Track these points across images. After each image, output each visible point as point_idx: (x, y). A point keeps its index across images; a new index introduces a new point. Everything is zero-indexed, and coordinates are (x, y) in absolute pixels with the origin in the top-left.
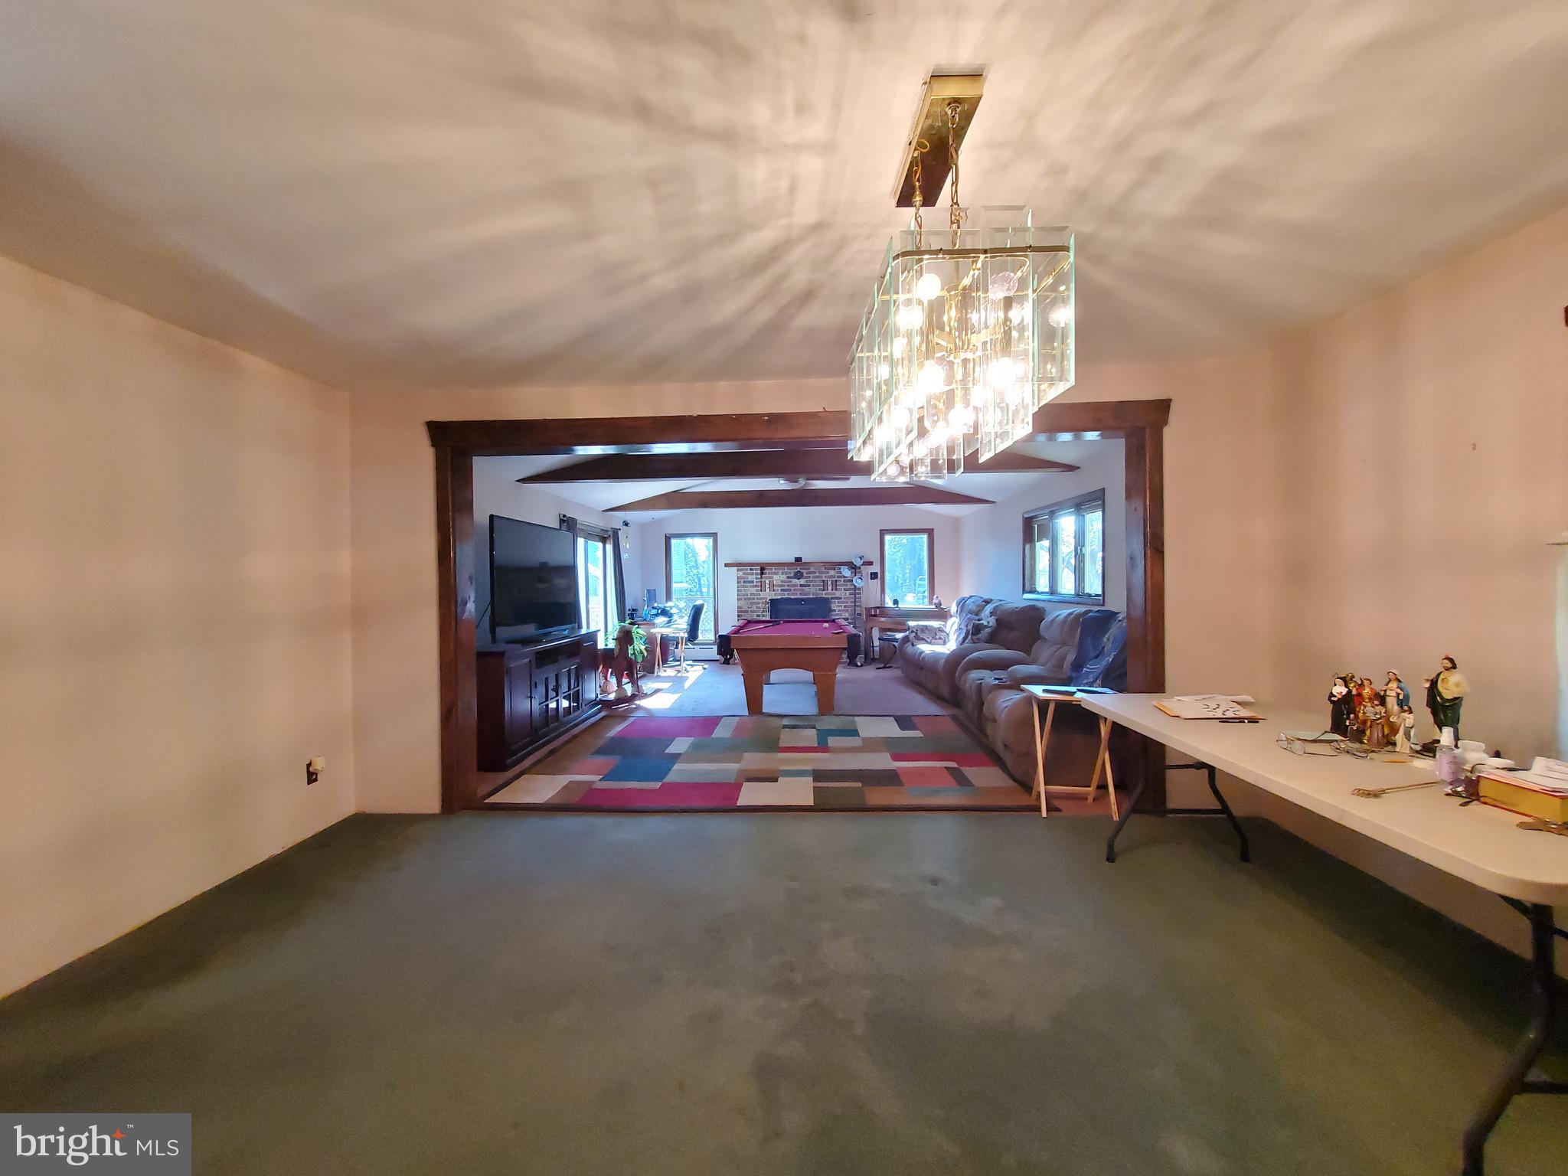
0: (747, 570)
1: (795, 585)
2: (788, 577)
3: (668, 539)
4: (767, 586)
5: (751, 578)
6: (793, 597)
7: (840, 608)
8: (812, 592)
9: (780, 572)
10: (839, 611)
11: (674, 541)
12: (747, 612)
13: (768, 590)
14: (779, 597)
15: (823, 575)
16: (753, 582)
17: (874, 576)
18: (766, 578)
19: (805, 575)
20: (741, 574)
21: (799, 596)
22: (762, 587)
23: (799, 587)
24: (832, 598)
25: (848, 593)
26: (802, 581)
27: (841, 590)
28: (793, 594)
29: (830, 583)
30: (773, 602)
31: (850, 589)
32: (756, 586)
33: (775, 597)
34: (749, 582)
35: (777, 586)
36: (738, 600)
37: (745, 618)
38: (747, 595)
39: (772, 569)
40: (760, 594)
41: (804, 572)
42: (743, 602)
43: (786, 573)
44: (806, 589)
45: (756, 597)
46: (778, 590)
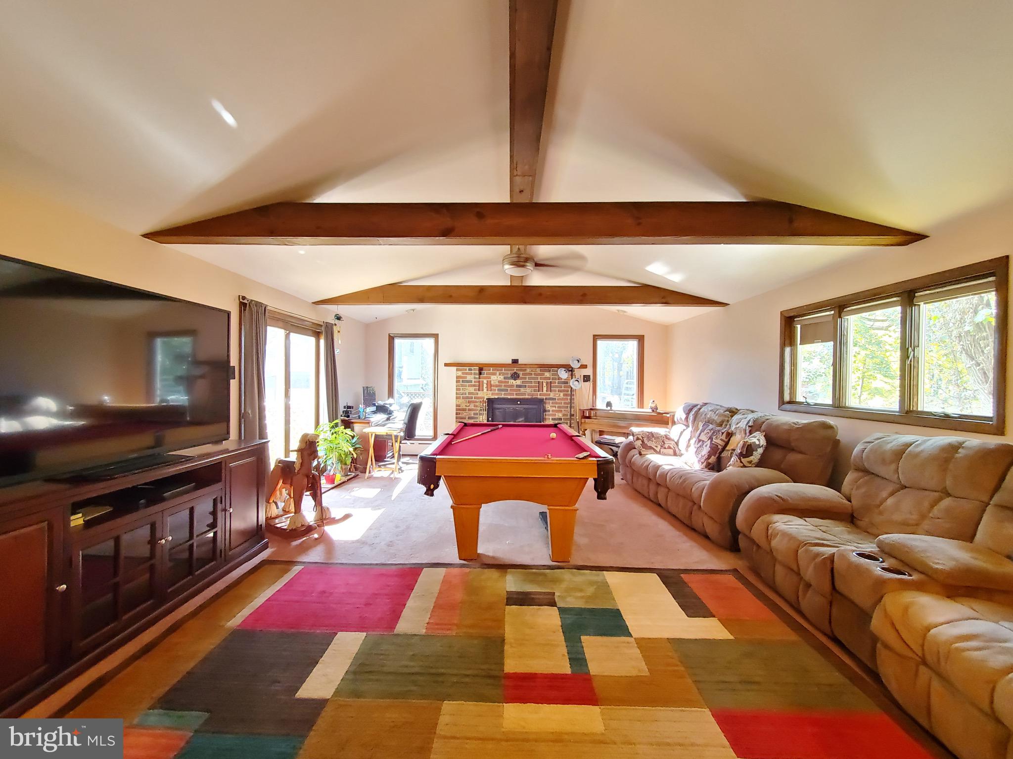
0: (466, 370)
1: (512, 386)
2: (505, 378)
3: (391, 339)
4: (485, 386)
5: (469, 378)
6: (509, 397)
7: (554, 409)
8: (527, 393)
9: (498, 373)
10: (553, 411)
11: (397, 342)
12: (464, 410)
13: (485, 390)
14: (496, 397)
15: (539, 377)
16: (471, 382)
17: (586, 379)
18: (485, 378)
19: (521, 376)
20: (460, 373)
21: (515, 397)
22: (480, 388)
23: (515, 388)
24: (546, 399)
25: (562, 394)
26: (518, 382)
27: (555, 391)
28: (510, 394)
29: (545, 384)
30: (490, 401)
31: (564, 391)
32: (474, 386)
33: (492, 397)
34: (468, 382)
35: (494, 386)
36: (457, 398)
37: (463, 416)
38: (466, 394)
39: (490, 370)
40: (477, 394)
41: (521, 373)
42: (461, 401)
43: (503, 374)
44: (522, 390)
45: (473, 396)
46: (495, 390)
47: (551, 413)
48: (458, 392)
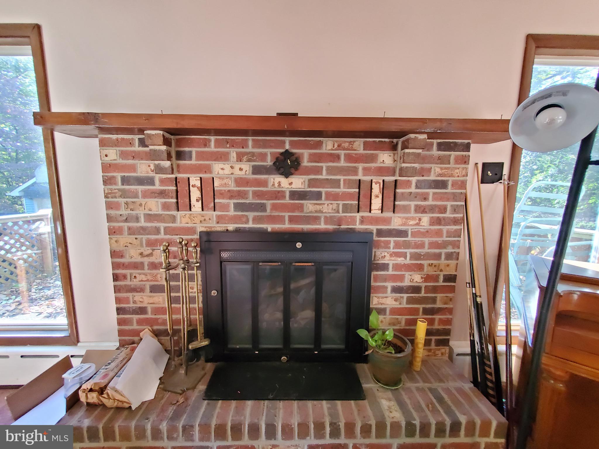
0: (129, 140)
1: (278, 195)
2: (257, 170)
4: (195, 194)
5: (143, 169)
6: (270, 227)
7: (400, 260)
8: (324, 214)
9: (233, 153)
10: (397, 267)
12: (136, 265)
13: (197, 206)
14: (231, 227)
15: (361, 166)
16: (150, 181)
18: (194, 168)
19: (305, 163)
20: (113, 154)
21: (286, 226)
22: (180, 201)
23: (287, 200)
24: (380, 233)
25: (426, 219)
26: (297, 183)
27: (406, 209)
28: (272, 219)
29: (376, 190)
31: (432, 209)
32: (162, 194)
33: (220, 227)
34: (141, 181)
35: (222, 195)
36: (112, 232)
37: (135, 283)
38: (137, 219)
39: (206, 144)
40: (173, 219)
41: (305, 154)
42: (125, 239)
43: (251, 157)
44: (309, 206)
45: (162, 226)
46: (225, 208)
47: (391, 272)
48: (113, 212)
